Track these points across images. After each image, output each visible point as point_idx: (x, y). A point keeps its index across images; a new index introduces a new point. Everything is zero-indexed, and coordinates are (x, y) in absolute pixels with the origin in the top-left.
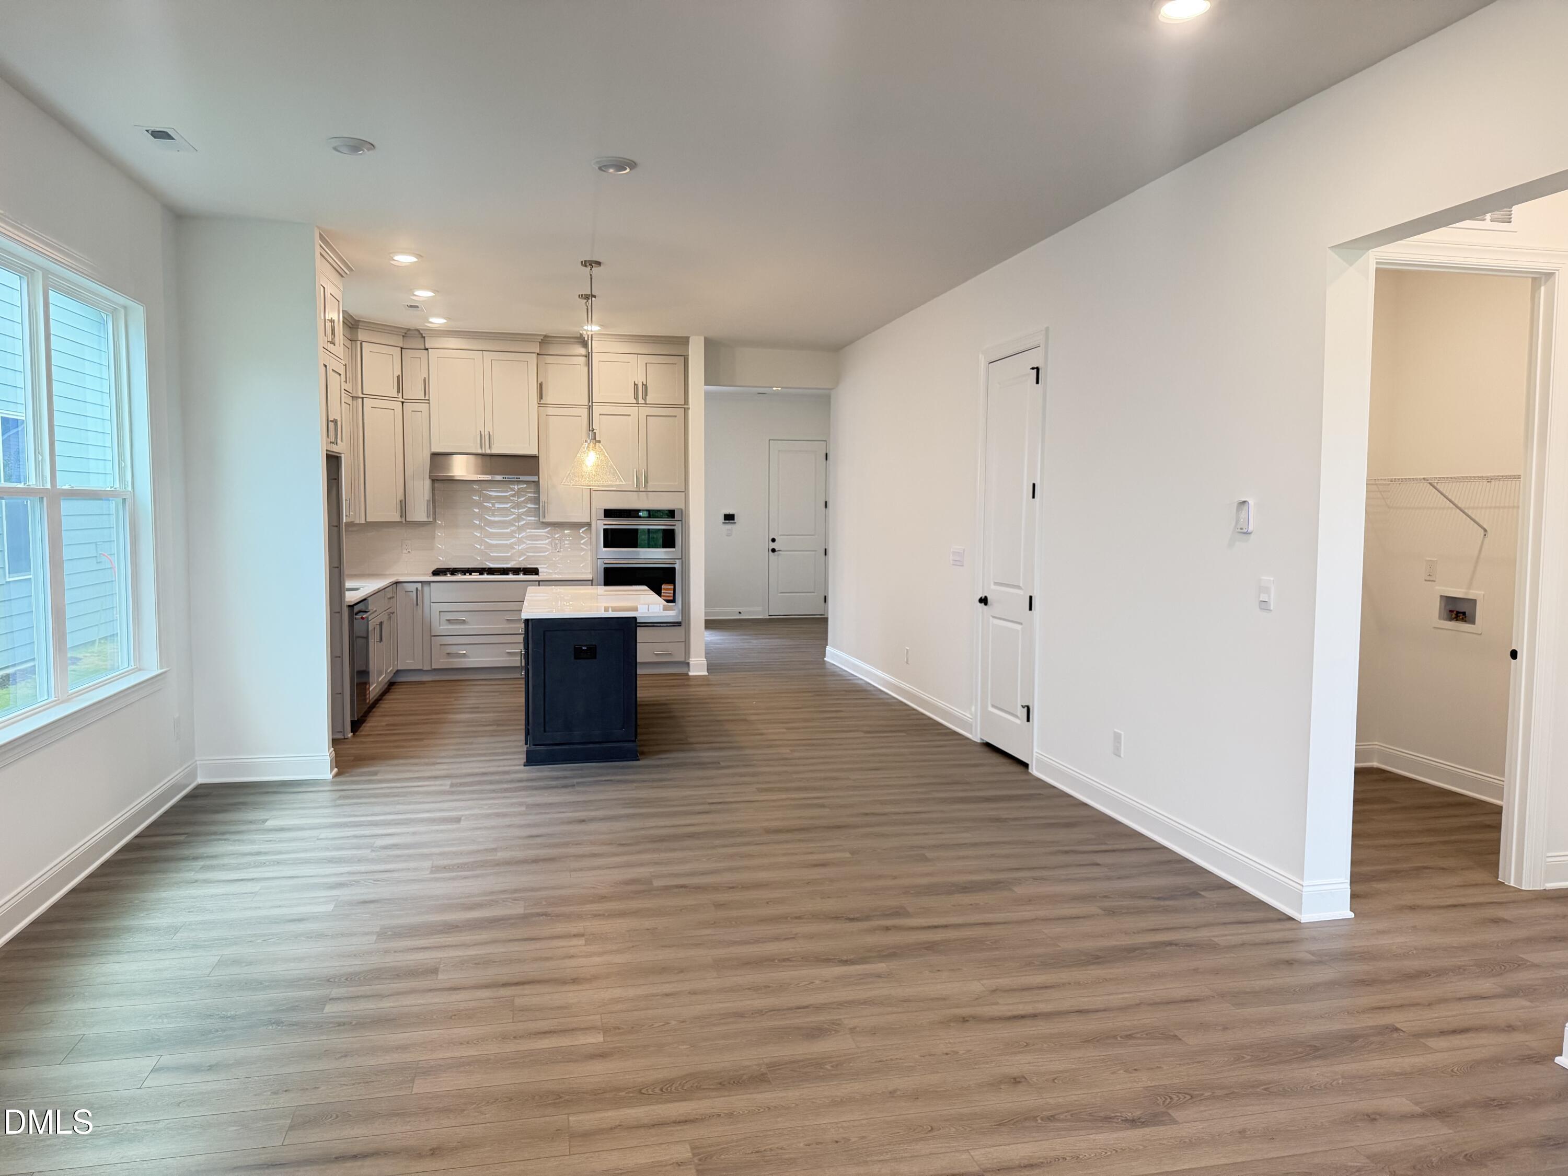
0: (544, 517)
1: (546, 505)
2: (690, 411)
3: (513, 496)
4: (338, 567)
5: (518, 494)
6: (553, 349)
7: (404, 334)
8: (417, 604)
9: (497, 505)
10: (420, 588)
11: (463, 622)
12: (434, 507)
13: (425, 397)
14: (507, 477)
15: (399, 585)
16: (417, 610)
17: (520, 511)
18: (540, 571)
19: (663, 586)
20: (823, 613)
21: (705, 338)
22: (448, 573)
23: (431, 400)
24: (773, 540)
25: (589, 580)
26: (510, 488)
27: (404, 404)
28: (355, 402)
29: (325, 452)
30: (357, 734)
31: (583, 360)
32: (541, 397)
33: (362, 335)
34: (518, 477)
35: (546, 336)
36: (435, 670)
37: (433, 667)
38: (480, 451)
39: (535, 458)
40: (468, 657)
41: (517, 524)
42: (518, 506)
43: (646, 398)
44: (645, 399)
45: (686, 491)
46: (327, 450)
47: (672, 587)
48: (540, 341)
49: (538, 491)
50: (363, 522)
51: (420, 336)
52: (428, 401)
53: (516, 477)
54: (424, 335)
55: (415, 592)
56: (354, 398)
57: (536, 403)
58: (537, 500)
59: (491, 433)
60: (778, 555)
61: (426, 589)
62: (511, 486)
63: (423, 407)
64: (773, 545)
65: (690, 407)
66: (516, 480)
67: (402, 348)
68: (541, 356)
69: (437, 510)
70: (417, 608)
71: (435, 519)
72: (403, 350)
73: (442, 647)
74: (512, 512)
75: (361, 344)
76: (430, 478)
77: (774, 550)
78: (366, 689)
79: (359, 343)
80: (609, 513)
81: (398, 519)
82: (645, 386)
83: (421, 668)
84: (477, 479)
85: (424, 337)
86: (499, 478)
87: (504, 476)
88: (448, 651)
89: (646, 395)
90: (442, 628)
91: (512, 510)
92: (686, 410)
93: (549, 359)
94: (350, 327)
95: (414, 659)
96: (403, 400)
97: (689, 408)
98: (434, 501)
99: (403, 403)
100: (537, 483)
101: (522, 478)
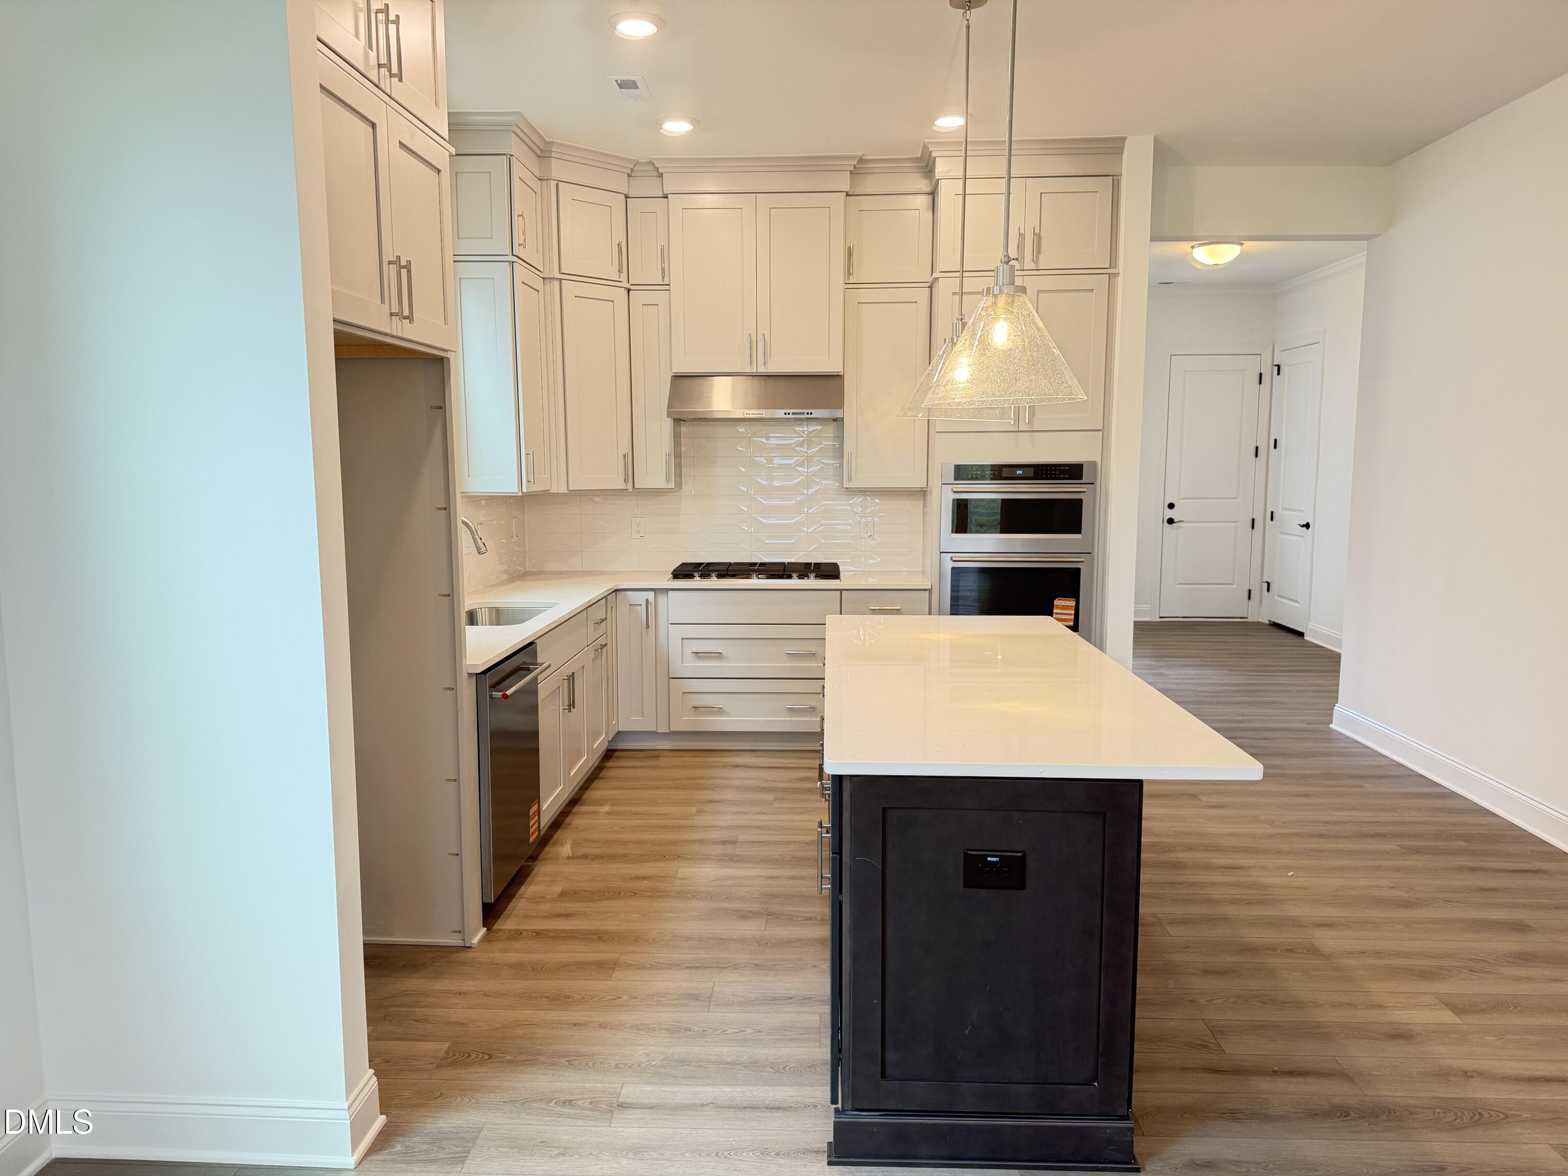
0: (850, 479)
1: (854, 458)
2: (1120, 279)
3: (801, 444)
4: (449, 596)
5: (808, 441)
6: (872, 184)
7: (629, 171)
8: (648, 627)
9: (777, 461)
10: (652, 600)
11: (719, 656)
12: (679, 466)
13: (663, 281)
14: (791, 411)
15: (621, 595)
16: (647, 635)
17: (811, 469)
18: (841, 568)
19: (1056, 602)
20: (1246, 616)
21: (1155, 138)
22: (696, 574)
23: (671, 285)
24: (1171, 506)
25: (925, 590)
26: (796, 432)
27: (631, 292)
28: (548, 287)
29: (331, 327)
30: (496, 927)
31: (922, 201)
32: (849, 274)
33: (558, 170)
34: (809, 411)
35: (861, 160)
36: (675, 733)
37: (671, 730)
38: (748, 370)
39: (836, 378)
40: (727, 714)
41: (805, 492)
42: (808, 461)
43: (1037, 258)
44: (1036, 260)
45: (1104, 430)
46: (335, 321)
47: (1073, 603)
48: (852, 168)
49: (840, 437)
50: (565, 491)
51: (655, 174)
52: (667, 288)
53: (806, 411)
54: (660, 171)
55: (644, 607)
56: (546, 280)
57: (842, 283)
58: (839, 452)
59: (767, 338)
60: (1178, 528)
61: (662, 599)
62: (797, 429)
63: (658, 297)
64: (1170, 514)
65: (1121, 271)
66: (806, 416)
67: (627, 197)
68: (850, 197)
69: (684, 469)
70: (648, 632)
71: (679, 485)
72: (628, 199)
73: (685, 695)
74: (799, 471)
75: (557, 185)
76: (669, 415)
77: (1171, 521)
78: (528, 817)
79: (553, 184)
80: (962, 473)
81: (621, 485)
82: (1038, 237)
83: (655, 730)
84: (742, 417)
85: (661, 176)
86: (780, 414)
87: (787, 411)
88: (696, 704)
89: (1039, 252)
90: (686, 665)
91: (798, 468)
92: (1112, 277)
93: (865, 202)
94: (539, 157)
95: (643, 717)
96: (628, 286)
97: (1117, 275)
98: (678, 455)
99: (629, 290)
100: (838, 421)
101: (817, 413)
